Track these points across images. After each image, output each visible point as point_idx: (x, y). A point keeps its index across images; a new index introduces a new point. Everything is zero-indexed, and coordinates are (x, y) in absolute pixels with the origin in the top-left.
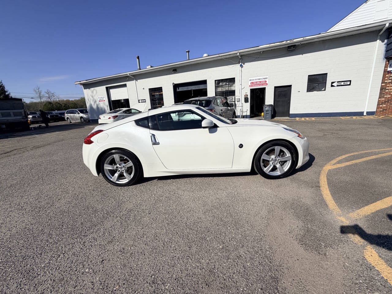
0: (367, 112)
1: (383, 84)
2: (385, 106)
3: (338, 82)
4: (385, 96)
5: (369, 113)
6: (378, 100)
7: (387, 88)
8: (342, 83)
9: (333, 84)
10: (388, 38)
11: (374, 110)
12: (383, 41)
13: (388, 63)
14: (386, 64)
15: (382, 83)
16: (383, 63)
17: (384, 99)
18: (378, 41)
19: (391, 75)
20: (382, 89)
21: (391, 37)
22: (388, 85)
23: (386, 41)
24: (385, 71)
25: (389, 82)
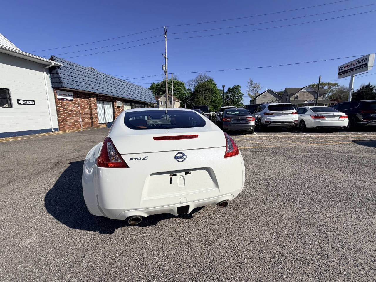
0: (54, 129)
1: (58, 107)
2: (63, 123)
3: (23, 100)
4: (61, 116)
5: (56, 130)
6: (57, 120)
7: (61, 110)
8: (28, 102)
9: (19, 102)
10: (50, 73)
11: (57, 127)
12: (48, 75)
13: (55, 92)
14: (54, 93)
15: (56, 106)
16: (52, 91)
17: (61, 119)
18: (45, 72)
19: (60, 101)
20: (58, 111)
21: (54, 73)
22: (60, 108)
23: (49, 74)
24: (55, 98)
25: (61, 106)
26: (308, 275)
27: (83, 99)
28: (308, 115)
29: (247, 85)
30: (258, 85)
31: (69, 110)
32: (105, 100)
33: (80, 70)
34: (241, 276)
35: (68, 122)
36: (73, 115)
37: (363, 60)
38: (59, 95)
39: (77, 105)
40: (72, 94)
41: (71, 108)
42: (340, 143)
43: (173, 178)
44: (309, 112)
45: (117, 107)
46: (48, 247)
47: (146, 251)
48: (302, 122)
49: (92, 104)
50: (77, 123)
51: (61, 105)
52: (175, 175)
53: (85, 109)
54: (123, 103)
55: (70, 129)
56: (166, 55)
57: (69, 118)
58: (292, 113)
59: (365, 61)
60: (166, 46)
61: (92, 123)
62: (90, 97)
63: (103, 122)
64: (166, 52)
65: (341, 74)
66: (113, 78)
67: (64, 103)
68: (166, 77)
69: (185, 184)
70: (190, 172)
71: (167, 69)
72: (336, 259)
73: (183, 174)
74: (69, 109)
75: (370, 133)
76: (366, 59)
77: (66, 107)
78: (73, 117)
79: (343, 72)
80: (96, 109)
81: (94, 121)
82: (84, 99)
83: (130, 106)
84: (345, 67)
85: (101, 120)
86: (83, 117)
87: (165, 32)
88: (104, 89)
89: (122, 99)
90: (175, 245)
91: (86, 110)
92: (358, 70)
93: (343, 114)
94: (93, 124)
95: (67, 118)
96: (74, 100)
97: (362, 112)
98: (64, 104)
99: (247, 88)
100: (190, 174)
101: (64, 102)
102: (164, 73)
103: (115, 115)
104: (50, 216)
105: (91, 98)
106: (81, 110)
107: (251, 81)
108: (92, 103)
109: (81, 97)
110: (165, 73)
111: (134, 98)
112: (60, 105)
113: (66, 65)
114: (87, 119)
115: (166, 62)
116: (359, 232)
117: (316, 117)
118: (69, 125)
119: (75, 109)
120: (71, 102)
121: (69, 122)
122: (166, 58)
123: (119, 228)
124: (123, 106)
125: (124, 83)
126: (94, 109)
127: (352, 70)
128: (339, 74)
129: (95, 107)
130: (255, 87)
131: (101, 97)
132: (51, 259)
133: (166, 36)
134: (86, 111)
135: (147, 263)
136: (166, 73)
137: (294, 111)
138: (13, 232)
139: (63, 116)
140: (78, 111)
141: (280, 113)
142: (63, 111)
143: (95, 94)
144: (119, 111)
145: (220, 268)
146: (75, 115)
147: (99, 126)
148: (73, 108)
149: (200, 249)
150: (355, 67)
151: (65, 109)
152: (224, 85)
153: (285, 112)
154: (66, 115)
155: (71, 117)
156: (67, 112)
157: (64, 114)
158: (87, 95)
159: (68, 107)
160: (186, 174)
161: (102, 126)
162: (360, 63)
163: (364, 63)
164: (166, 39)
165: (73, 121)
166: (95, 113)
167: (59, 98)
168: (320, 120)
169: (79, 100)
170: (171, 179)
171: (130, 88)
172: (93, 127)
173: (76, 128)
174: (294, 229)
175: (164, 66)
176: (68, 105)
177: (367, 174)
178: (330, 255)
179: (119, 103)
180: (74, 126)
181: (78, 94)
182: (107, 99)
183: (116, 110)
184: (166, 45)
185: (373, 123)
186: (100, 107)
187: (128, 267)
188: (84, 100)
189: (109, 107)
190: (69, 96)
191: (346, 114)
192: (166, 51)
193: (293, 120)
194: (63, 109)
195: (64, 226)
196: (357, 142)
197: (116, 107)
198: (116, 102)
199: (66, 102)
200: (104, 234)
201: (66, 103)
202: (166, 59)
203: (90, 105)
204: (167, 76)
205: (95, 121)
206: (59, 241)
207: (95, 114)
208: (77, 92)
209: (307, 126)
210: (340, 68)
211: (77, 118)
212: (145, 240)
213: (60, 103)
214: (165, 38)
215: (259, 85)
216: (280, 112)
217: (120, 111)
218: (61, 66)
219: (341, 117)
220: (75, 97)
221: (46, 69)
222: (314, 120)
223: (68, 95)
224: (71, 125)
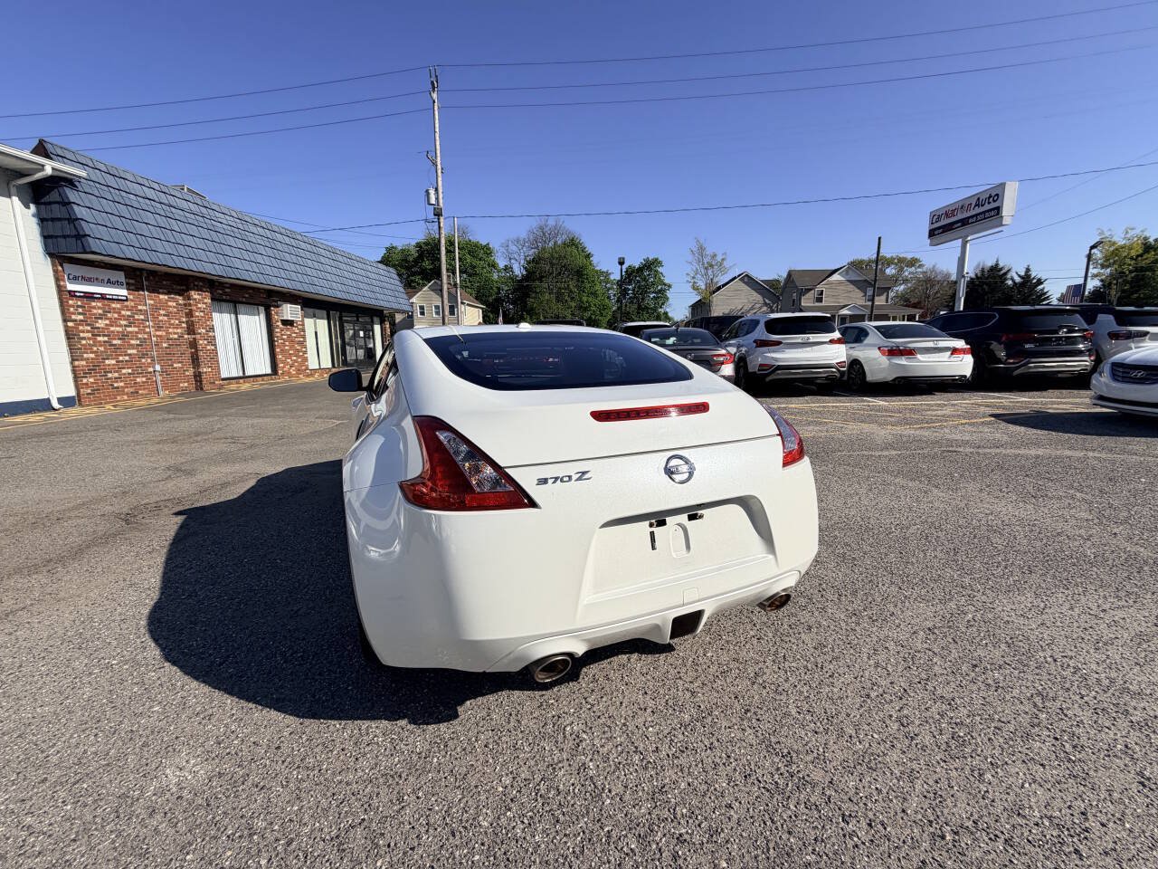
0: (60, 400)
1: (70, 324)
2: (92, 380)
4: (85, 355)
5: (66, 402)
6: (69, 368)
7: (82, 335)
10: (37, 202)
11: (71, 392)
12: (27, 207)
13: (60, 268)
14: (56, 272)
15: (65, 321)
16: (45, 267)
17: (84, 363)
18: (15, 199)
19: (79, 303)
20: (70, 335)
21: (50, 203)
22: (81, 328)
23: (32, 206)
24: (61, 290)
25: (81, 321)
26: (1042, 765)
27: (161, 296)
28: (874, 345)
29: (690, 258)
30: (719, 258)
31: (113, 332)
32: (241, 299)
33: (150, 194)
34: (884, 791)
35: (110, 375)
36: (129, 352)
37: (990, 197)
38: (75, 279)
39: (142, 317)
40: (120, 276)
41: (121, 326)
42: (964, 421)
43: (657, 530)
44: (874, 338)
45: (283, 324)
46: (257, 786)
47: (588, 759)
48: (855, 364)
49: (197, 314)
50: (144, 379)
51: (81, 317)
52: (662, 523)
53: (171, 330)
54: (302, 310)
55: (119, 398)
56: (439, 159)
57: (113, 362)
58: (832, 342)
59: (994, 201)
60: (437, 130)
61: (198, 377)
62: (188, 289)
63: (234, 374)
64: (438, 147)
65: (936, 232)
66: (263, 225)
67: (94, 308)
68: (440, 227)
69: (688, 547)
70: (700, 512)
71: (441, 201)
72: (1086, 716)
73: (683, 518)
74: (112, 329)
75: (1024, 393)
76: (997, 195)
77: (100, 321)
78: (127, 358)
79: (945, 227)
80: (212, 329)
81: (205, 370)
82: (166, 294)
83: (326, 322)
84: (947, 215)
85: (229, 368)
86: (166, 357)
87: (432, 83)
88: (237, 263)
89: (299, 297)
90: (666, 732)
91: (175, 333)
92: (978, 226)
93: (960, 344)
94: (201, 381)
95: (107, 362)
96: (132, 297)
97: (1004, 339)
98: (95, 311)
99: (690, 269)
100: (701, 517)
101: (94, 304)
102: (431, 216)
103: (278, 350)
104: (206, 689)
105: (193, 293)
106: (158, 333)
107: (702, 249)
108: (194, 308)
109: (153, 290)
110: (435, 215)
111: (339, 295)
112: (80, 314)
113: (96, 176)
114: (180, 365)
115: (440, 179)
116: (1105, 644)
117: (893, 352)
118: (116, 385)
119: (136, 329)
120: (118, 306)
121: (116, 375)
122: (439, 167)
123: (468, 702)
124: (303, 321)
125: (303, 245)
126: (204, 331)
127: (964, 222)
128: (932, 234)
129: (208, 323)
130: (712, 266)
131: (227, 290)
132: (291, 820)
133: (435, 96)
134: (176, 336)
135: (610, 791)
136: (438, 214)
137: (837, 335)
138: (96, 753)
139: (92, 356)
140: (146, 336)
141: (800, 341)
142: (90, 335)
143: (206, 279)
144: (289, 336)
145: (817, 775)
146: (134, 351)
147: (221, 387)
148: (126, 326)
149: (740, 735)
150: (972, 217)
151: (99, 328)
152: (624, 259)
153: (813, 337)
154: (102, 349)
155: (121, 358)
156: (106, 339)
157: (95, 349)
158: (178, 282)
159: (107, 322)
160: (692, 518)
161: (233, 386)
162: (982, 206)
163: (993, 205)
164: (436, 104)
165: (130, 371)
166: (206, 342)
167: (75, 292)
168: (903, 361)
169: (149, 300)
170: (652, 534)
171: (322, 260)
172: (202, 389)
173: (142, 395)
174: (955, 654)
175: (432, 192)
176: (109, 315)
177: (1060, 498)
178: (1068, 709)
179: (289, 311)
180: (132, 390)
181: (143, 278)
182: (247, 296)
183: (278, 335)
184: (437, 125)
185: (1031, 367)
186: (222, 321)
187: (559, 812)
188: (166, 297)
189: (253, 324)
190: (110, 283)
191: (967, 343)
192: (438, 143)
193: (834, 362)
194: (89, 328)
195: (274, 714)
196: (1004, 418)
197: (279, 324)
198: (278, 307)
199: (99, 304)
200: (427, 724)
201: (99, 308)
202: (439, 171)
203: (190, 314)
204: (442, 225)
205: (210, 370)
206: (286, 764)
207: (208, 348)
208: (141, 270)
209: (871, 377)
210: (935, 217)
211: (143, 360)
212: (568, 729)
213: (80, 310)
214: (434, 102)
215: (723, 260)
216: (799, 338)
217: (294, 335)
218: (80, 177)
219: (955, 351)
220: (132, 287)
221: (18, 187)
222: (889, 360)
223: (109, 281)
224: (122, 384)
